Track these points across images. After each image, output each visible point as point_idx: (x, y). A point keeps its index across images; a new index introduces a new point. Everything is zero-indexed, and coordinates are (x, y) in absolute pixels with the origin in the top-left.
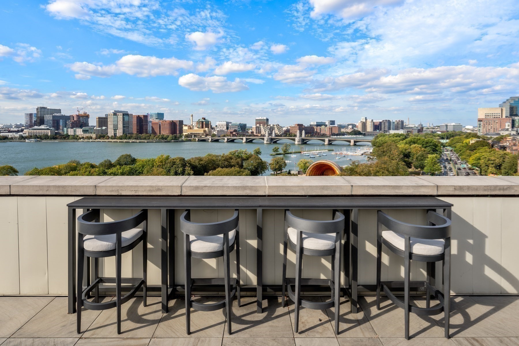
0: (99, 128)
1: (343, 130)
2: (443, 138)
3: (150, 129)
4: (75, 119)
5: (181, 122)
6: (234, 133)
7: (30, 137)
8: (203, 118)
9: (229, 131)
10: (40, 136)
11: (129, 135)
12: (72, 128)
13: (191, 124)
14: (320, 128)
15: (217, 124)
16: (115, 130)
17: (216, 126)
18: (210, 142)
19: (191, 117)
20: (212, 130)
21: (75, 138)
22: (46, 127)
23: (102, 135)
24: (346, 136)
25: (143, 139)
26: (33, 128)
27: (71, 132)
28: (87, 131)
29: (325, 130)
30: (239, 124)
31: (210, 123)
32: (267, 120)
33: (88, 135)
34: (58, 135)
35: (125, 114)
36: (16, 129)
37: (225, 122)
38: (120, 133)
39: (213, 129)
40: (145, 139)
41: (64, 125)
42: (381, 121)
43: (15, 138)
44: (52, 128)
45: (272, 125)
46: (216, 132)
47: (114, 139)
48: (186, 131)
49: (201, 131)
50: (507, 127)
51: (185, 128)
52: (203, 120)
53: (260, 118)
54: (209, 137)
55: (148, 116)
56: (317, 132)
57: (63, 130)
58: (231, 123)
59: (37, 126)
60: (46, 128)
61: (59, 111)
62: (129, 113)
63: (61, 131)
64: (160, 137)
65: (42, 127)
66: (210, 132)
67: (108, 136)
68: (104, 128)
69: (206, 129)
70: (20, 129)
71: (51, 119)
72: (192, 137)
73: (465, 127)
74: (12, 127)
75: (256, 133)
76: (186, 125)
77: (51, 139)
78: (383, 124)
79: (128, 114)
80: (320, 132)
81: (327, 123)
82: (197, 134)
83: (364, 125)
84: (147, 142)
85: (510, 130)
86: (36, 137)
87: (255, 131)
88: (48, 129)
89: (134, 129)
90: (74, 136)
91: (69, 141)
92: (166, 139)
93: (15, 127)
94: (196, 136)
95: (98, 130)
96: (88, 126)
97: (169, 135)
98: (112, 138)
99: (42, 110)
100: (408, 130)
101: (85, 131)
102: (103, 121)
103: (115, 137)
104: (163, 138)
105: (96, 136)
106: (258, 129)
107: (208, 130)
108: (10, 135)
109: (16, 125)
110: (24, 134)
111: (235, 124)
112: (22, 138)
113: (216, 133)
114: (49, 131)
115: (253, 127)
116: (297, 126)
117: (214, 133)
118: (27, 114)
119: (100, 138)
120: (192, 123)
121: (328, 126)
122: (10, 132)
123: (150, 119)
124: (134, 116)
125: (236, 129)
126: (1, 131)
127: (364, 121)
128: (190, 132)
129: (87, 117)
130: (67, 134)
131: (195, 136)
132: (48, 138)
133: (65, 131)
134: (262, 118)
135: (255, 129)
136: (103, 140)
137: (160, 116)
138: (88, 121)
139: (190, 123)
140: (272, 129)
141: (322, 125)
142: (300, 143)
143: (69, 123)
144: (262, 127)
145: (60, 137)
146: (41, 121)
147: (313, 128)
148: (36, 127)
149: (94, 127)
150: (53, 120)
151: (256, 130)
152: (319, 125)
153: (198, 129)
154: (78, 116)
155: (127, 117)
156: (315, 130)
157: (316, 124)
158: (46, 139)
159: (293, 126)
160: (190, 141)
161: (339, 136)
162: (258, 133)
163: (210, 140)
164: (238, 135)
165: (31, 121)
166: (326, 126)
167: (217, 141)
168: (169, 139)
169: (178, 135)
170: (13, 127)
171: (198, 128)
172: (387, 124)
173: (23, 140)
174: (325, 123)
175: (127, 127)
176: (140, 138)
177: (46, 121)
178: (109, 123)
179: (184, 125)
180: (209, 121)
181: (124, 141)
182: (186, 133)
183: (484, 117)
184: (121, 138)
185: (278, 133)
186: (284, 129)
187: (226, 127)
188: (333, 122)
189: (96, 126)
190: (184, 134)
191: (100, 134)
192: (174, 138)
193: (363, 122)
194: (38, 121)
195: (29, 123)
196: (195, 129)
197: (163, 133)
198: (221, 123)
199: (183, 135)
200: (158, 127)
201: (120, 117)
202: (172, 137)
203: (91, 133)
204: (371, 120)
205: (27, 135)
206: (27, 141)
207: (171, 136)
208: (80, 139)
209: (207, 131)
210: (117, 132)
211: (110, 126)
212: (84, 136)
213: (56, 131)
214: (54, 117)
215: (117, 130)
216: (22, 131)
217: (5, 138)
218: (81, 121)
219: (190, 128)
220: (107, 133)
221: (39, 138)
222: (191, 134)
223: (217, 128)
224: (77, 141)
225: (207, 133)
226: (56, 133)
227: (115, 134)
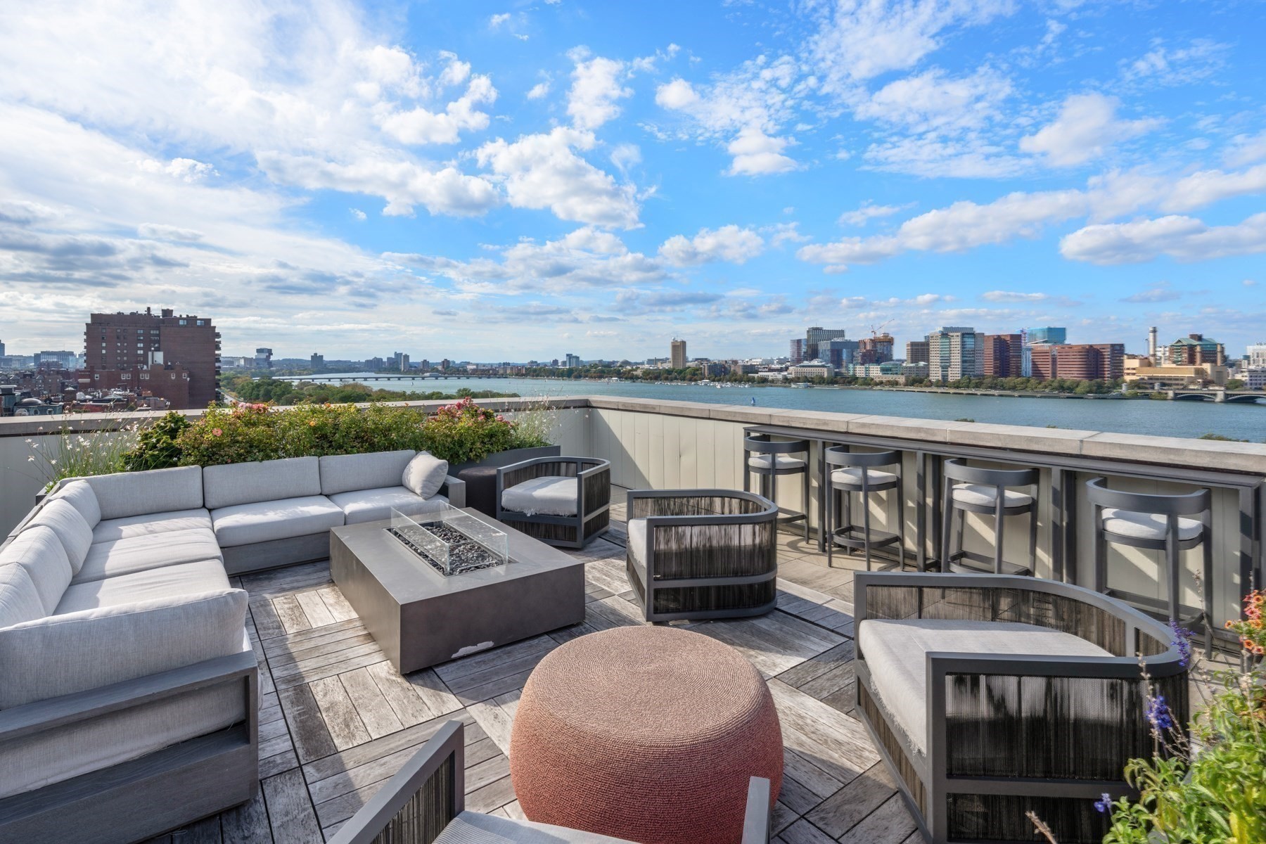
0: (912, 365)
3: (1027, 367)
4: (868, 347)
5: (1118, 348)
7: (796, 380)
8: (1193, 337)
10: (812, 378)
11: (974, 381)
12: (862, 364)
13: (1152, 353)
15: (1250, 350)
16: (945, 368)
17: (1247, 358)
18: (1221, 402)
19: (1151, 334)
20: (1230, 370)
21: (868, 382)
22: (821, 362)
23: (918, 380)
25: (1009, 389)
26: (802, 364)
27: (860, 371)
28: (890, 370)
31: (1219, 350)
33: (890, 377)
34: (838, 378)
35: (967, 334)
36: (778, 366)
38: (955, 374)
39: (1234, 364)
40: (1014, 388)
41: (850, 359)
43: (778, 380)
44: (829, 365)
46: (1246, 374)
47: (943, 386)
48: (1134, 371)
49: (1187, 372)
51: (1129, 364)
52: (1195, 342)
54: (1217, 388)
55: (1023, 335)
57: (847, 368)
59: (807, 360)
60: (820, 364)
61: (842, 333)
62: (977, 331)
63: (845, 369)
64: (1055, 384)
65: (815, 362)
66: (1220, 374)
67: (930, 381)
68: (922, 364)
69: (1207, 367)
70: (784, 366)
71: (829, 347)
72: (1153, 388)
74: (773, 363)
76: (1133, 357)
77: (828, 383)
79: (973, 334)
82: (1171, 379)
84: (1020, 396)
86: (806, 380)
88: (823, 366)
89: (987, 365)
90: (865, 379)
92: (1070, 389)
93: (779, 363)
94: (1170, 385)
95: (910, 367)
96: (892, 360)
97: (1080, 381)
98: (938, 384)
99: (815, 332)
101: (885, 371)
102: (919, 351)
103: (944, 382)
104: (1061, 388)
105: (907, 380)
107: (1214, 367)
108: (771, 375)
109: (779, 359)
110: (789, 374)
112: (787, 380)
113: (1244, 379)
114: (825, 369)
117: (1238, 377)
118: (794, 341)
119: (912, 385)
120: (1155, 351)
122: (771, 370)
123: (1027, 343)
124: (989, 337)
126: (760, 370)
128: (1146, 373)
129: (889, 342)
130: (854, 375)
131: (1163, 385)
132: (823, 383)
133: (851, 369)
136: (919, 389)
137: (1056, 335)
138: (891, 350)
139: (1149, 351)
143: (858, 355)
146: (813, 353)
148: (806, 363)
149: (903, 361)
150: (832, 351)
153: (1174, 366)
154: (874, 342)
155: (970, 340)
158: (820, 383)
160: (1147, 397)
163: (1220, 396)
165: (799, 353)
167: (1250, 400)
168: (1078, 390)
169: (1108, 381)
170: (775, 362)
171: (1174, 362)
173: (787, 384)
175: (970, 361)
176: (1002, 386)
177: (821, 351)
178: (932, 354)
179: (1125, 356)
180: (1216, 345)
181: (964, 392)
182: (1134, 378)
184: (957, 385)
189: (906, 361)
190: (1128, 378)
191: (913, 376)
192: (1095, 388)
194: (810, 352)
195: (796, 356)
196: (1164, 366)
197: (1062, 375)
199: (1124, 382)
200: (1050, 360)
201: (956, 340)
202: (1089, 386)
203: (897, 374)
205: (793, 376)
206: (793, 386)
207: (1085, 382)
208: (877, 384)
209: (1209, 371)
210: (950, 372)
211: (935, 360)
212: (884, 380)
213: (836, 370)
214: (833, 344)
215: (950, 369)
216: (787, 369)
217: (764, 381)
218: (878, 351)
219: (1146, 363)
220: (928, 375)
221: (811, 381)
222: (1150, 378)
223: (1249, 364)
224: (871, 389)
225: (1209, 378)
226: (837, 374)
227: (945, 377)
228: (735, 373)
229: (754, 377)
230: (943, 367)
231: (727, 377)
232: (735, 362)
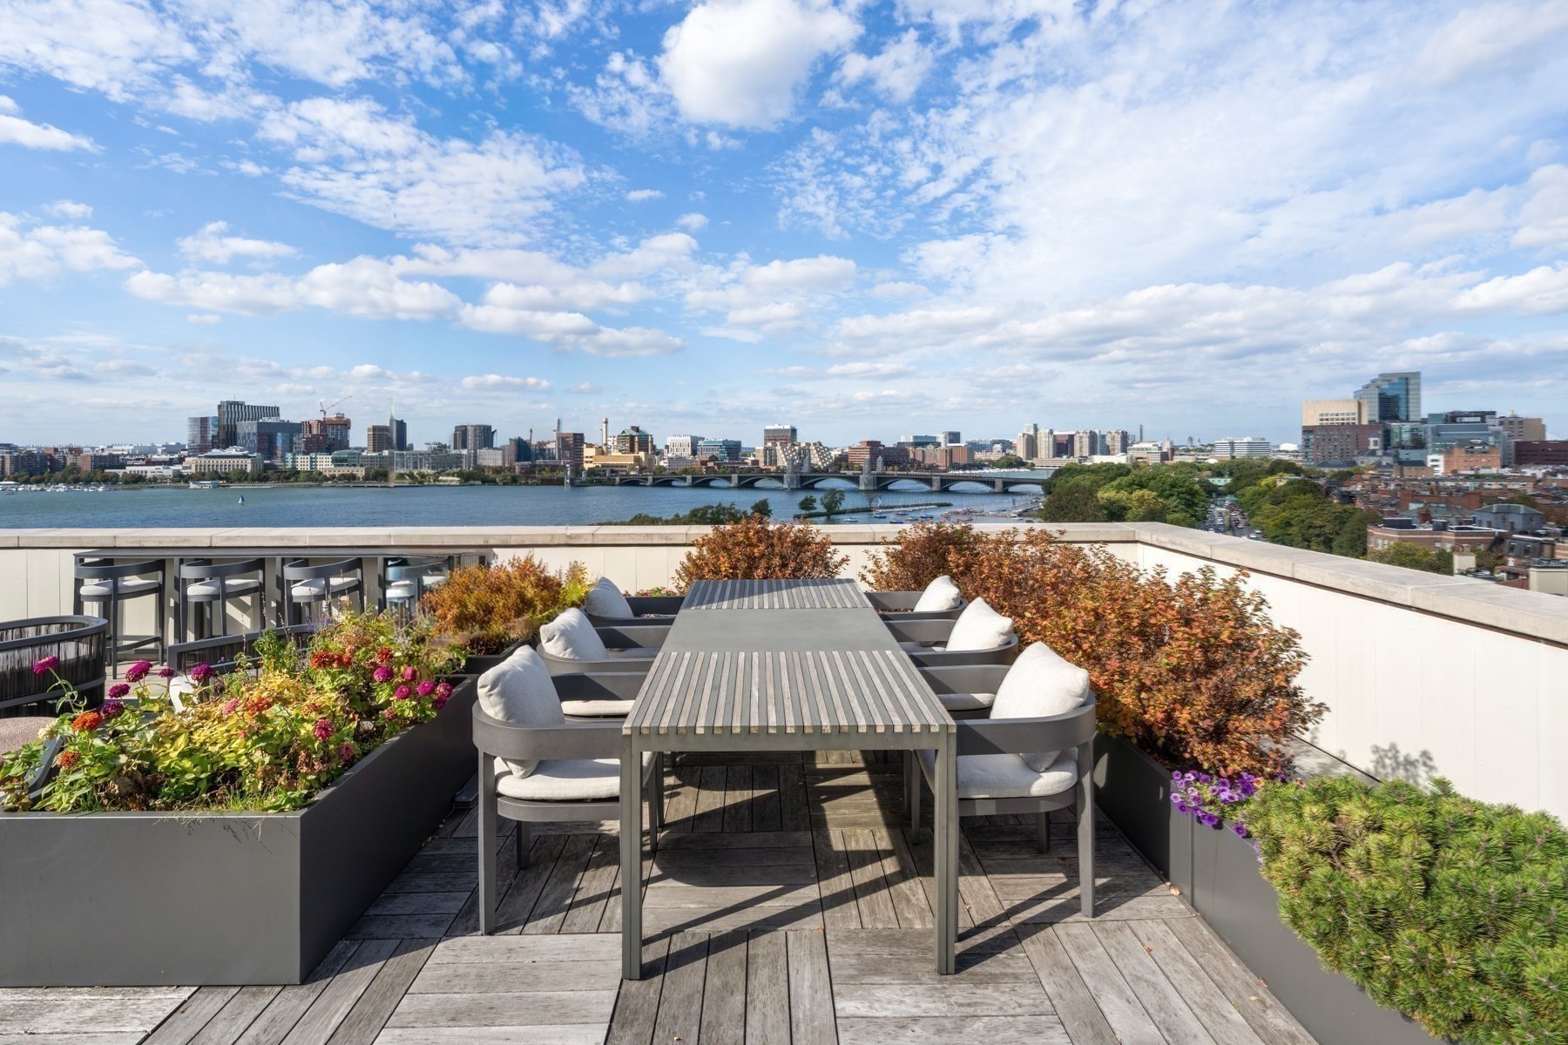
0: (374, 454)
1: (979, 456)
2: (1220, 475)
4: (315, 432)
5: (579, 437)
6: (712, 464)
7: (199, 477)
8: (633, 428)
9: (698, 458)
10: (226, 473)
12: (306, 453)
13: (604, 442)
14: (923, 452)
15: (668, 441)
17: (667, 447)
18: (651, 485)
19: (604, 426)
20: (656, 457)
21: (316, 478)
22: (241, 450)
23: (381, 472)
24: (986, 471)
26: (209, 454)
27: (303, 463)
28: (344, 460)
29: (936, 457)
30: (723, 442)
31: (650, 440)
32: (794, 431)
33: (346, 470)
34: (270, 472)
36: (166, 457)
37: (689, 438)
39: (659, 453)
41: (287, 446)
42: (1073, 433)
43: (164, 479)
44: (255, 454)
45: (803, 445)
46: (666, 461)
48: (591, 460)
49: (629, 459)
50: (1372, 447)
51: (587, 452)
52: (634, 433)
53: (776, 427)
54: (648, 474)
56: (914, 460)
57: (284, 459)
58: (703, 439)
59: (218, 448)
60: (241, 453)
61: (275, 411)
63: (279, 460)
65: (232, 451)
66: (650, 461)
68: (386, 453)
69: (642, 454)
70: (176, 456)
71: (255, 430)
72: (605, 475)
73: (1278, 446)
74: (155, 452)
75: (765, 463)
76: (590, 446)
77: (253, 480)
78: (1076, 439)
80: (924, 459)
81: (941, 439)
82: (618, 467)
83: (1031, 443)
85: (1380, 453)
86: (215, 476)
87: (761, 460)
88: (245, 456)
90: (310, 473)
91: (300, 486)
93: (164, 452)
94: (617, 472)
95: (372, 457)
96: (348, 448)
99: (232, 409)
100: (1139, 456)
101: (338, 462)
102: (383, 437)
105: (367, 474)
106: (770, 455)
107: (646, 455)
108: (150, 471)
109: (167, 446)
110: (185, 468)
111: (713, 442)
112: (180, 478)
113: (665, 465)
114: (249, 461)
115: (757, 448)
116: (865, 446)
117: (662, 463)
118: (195, 419)
119: (374, 479)
120: (607, 441)
121: (943, 446)
122: (150, 463)
125: (716, 453)
126: (129, 463)
127: (1032, 433)
128: (600, 461)
129: (344, 424)
130: (294, 467)
131: (613, 472)
132: (246, 479)
133: (290, 460)
134: (781, 427)
135: (762, 454)
136: (382, 484)
138: (347, 436)
139: (602, 441)
140: (804, 453)
141: (928, 443)
142: (872, 488)
143: (299, 440)
144: (778, 447)
145: (275, 476)
146: (228, 437)
147: (906, 453)
148: (215, 452)
149: (363, 450)
150: (260, 434)
151: (765, 456)
152: (920, 443)
153: (620, 454)
154: (323, 424)
156: (911, 456)
157: (912, 441)
158: (239, 480)
159: (857, 445)
160: (601, 483)
161: (970, 469)
162: (770, 465)
163: (651, 480)
164: (719, 468)
165: (203, 437)
166: (939, 444)
167: (667, 483)
170: (159, 450)
171: (620, 451)
172: (1086, 441)
173: (182, 484)
174: (935, 438)
177: (241, 435)
179: (585, 446)
180: (648, 436)
182: (592, 466)
183: (1316, 423)
185: (820, 463)
186: (835, 453)
187: (690, 449)
188: (954, 437)
189: (366, 449)
190: (587, 466)
191: (375, 467)
193: (1029, 436)
194: (222, 436)
195: (198, 441)
196: (613, 454)
198: (677, 440)
199: (583, 469)
203: (354, 465)
204: (1047, 431)
205: (193, 470)
206: (192, 485)
208: (326, 479)
209: (643, 459)
212: (337, 474)
213: (266, 462)
214: (260, 425)
216: (181, 460)
217: (138, 479)
218: (330, 436)
219: (601, 452)
221: (221, 478)
222: (603, 466)
223: (668, 452)
224: (319, 486)
225: (643, 465)
226: (267, 467)
228: (75, 469)
229: (116, 475)
231: (58, 475)
232: (77, 451)
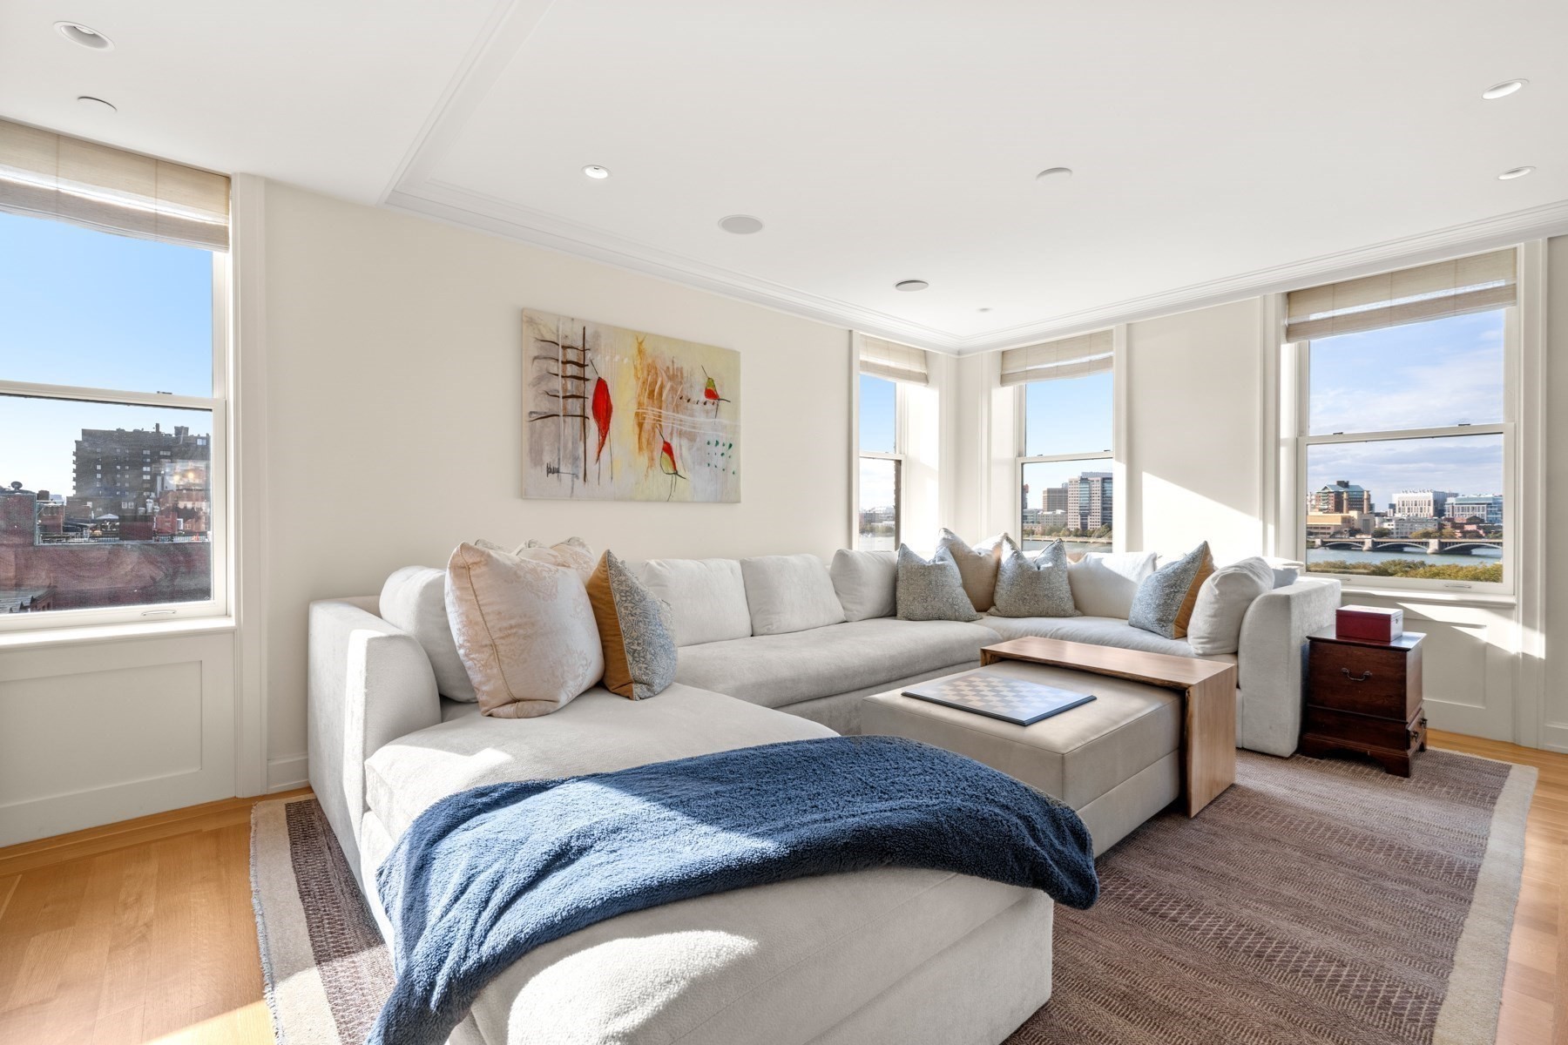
0: (1049, 513)
6: (1473, 527)
8: (1341, 482)
9: (1448, 520)
15: (1396, 499)
16: (1084, 516)
17: (1392, 506)
20: (1376, 519)
23: (1056, 529)
28: (1026, 517)
31: (1365, 497)
33: (1026, 526)
35: (1108, 479)
39: (1379, 513)
46: (1393, 523)
47: (1082, 534)
49: (1335, 520)
52: (1342, 490)
54: (1364, 536)
66: (1366, 522)
67: (1068, 530)
68: (1059, 512)
69: (1354, 514)
82: (1317, 528)
94: (1317, 533)
95: (1047, 516)
96: (1026, 508)
98: (1077, 533)
102: (1057, 499)
103: (1083, 531)
105: (1044, 528)
107: (1359, 516)
111: (1475, 499)
113: (1390, 527)
117: (1386, 525)
119: (1050, 533)
131: (1312, 536)
149: (1039, 510)
153: (1321, 513)
155: (1110, 486)
163: (1368, 546)
164: (1487, 533)
171: (1321, 510)
175: (1110, 509)
178: (1071, 501)
180: (1363, 492)
184: (1097, 533)
187: (1431, 508)
189: (1042, 509)
191: (1050, 524)
198: (1410, 497)
201: (1096, 487)
203: (1033, 522)
209: (1355, 519)
210: (1089, 521)
211: (1073, 507)
215: (1089, 517)
220: (1066, 524)
223: (1394, 512)
225: (1356, 527)
227: (1084, 526)
230: (1082, 515)
